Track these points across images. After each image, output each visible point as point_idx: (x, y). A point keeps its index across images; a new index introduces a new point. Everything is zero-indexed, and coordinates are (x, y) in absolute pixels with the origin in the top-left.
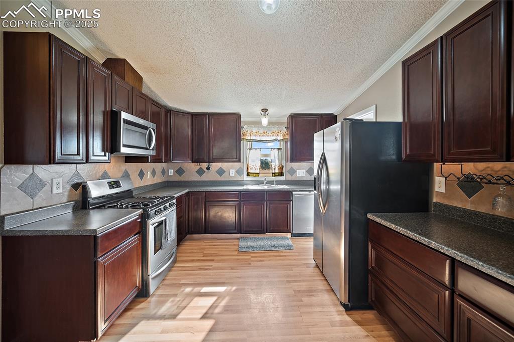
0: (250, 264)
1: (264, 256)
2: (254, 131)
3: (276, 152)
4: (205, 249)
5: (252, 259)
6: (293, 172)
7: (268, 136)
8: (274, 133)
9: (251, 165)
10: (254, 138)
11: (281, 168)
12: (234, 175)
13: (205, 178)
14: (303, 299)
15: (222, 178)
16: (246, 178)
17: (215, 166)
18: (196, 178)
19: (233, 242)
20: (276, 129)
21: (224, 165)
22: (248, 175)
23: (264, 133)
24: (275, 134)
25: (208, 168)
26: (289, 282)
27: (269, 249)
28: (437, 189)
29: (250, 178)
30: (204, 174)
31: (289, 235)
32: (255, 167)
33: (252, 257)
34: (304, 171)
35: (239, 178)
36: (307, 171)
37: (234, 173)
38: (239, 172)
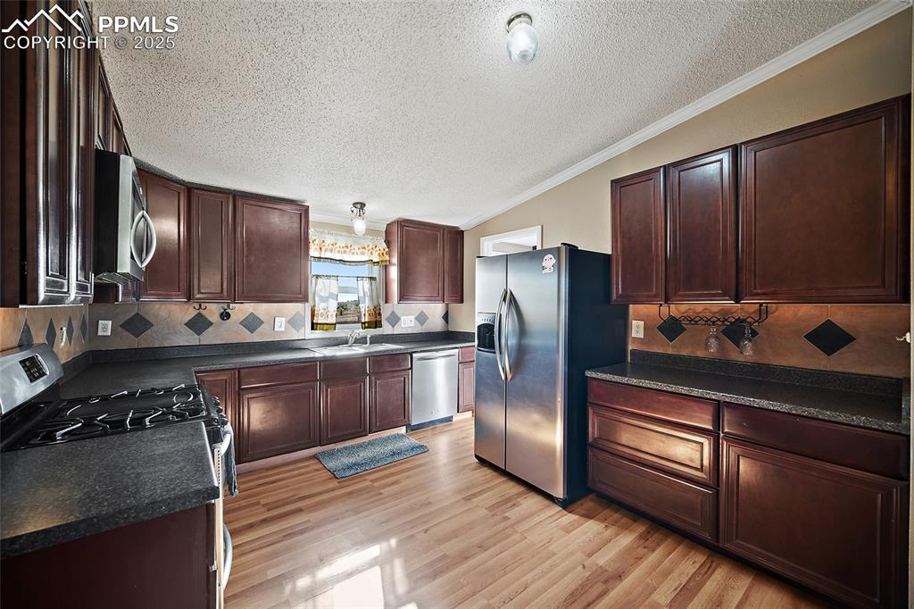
0: (381, 494)
1: (392, 475)
2: (327, 242)
3: (366, 283)
4: (259, 494)
5: (376, 484)
6: (394, 320)
7: (353, 253)
8: (364, 248)
9: (320, 307)
10: (328, 255)
11: (377, 312)
12: (283, 329)
13: (209, 337)
14: (507, 514)
15: (256, 338)
16: (308, 333)
17: (241, 310)
18: (187, 338)
19: (308, 466)
20: (369, 243)
21: (262, 309)
22: (314, 326)
23: (347, 247)
24: (366, 251)
25: (225, 316)
26: (468, 499)
27: (390, 460)
28: (634, 334)
29: (318, 334)
30: (210, 329)
31: (403, 430)
32: (328, 312)
33: (372, 481)
34: (413, 318)
35: (294, 335)
36: (416, 318)
37: (283, 326)
38: (293, 323)
